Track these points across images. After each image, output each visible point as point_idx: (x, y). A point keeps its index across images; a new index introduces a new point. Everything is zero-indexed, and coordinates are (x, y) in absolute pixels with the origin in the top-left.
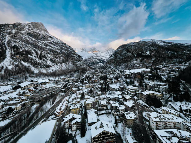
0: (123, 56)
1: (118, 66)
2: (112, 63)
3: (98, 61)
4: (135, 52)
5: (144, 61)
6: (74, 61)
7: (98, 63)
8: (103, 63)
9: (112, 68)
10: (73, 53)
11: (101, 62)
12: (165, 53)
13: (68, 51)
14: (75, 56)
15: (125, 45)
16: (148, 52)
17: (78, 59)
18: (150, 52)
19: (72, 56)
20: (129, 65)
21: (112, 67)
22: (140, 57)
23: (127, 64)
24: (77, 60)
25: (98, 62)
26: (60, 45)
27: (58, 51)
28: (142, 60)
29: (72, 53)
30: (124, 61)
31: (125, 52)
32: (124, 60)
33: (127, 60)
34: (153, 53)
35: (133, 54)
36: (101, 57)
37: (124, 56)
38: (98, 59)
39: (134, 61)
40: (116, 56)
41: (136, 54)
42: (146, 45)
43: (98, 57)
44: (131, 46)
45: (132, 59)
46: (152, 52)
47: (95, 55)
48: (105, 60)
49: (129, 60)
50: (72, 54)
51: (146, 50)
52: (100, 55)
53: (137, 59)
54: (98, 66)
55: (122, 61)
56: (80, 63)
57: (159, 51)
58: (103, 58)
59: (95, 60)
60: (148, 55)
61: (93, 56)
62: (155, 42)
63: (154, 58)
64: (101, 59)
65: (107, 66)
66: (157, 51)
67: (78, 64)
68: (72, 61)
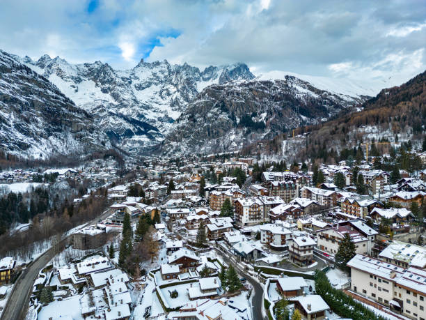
0: (209, 120)
1: (198, 147)
2: (185, 137)
3: (127, 126)
4: (239, 112)
5: (249, 136)
6: (79, 131)
7: (129, 133)
8: (150, 137)
9: (183, 152)
11: (140, 133)
12: (293, 119)
13: (48, 97)
14: (76, 114)
15: (219, 88)
16: (264, 115)
17: (86, 123)
18: (267, 115)
19: (65, 115)
20: (221, 143)
21: (185, 149)
22: (246, 126)
24: (85, 128)
25: (129, 130)
26: (13, 74)
27: (18, 97)
28: (245, 135)
29: (63, 105)
30: (211, 135)
31: (216, 109)
32: (212, 131)
33: (218, 132)
34: (271, 119)
35: (233, 118)
36: (137, 108)
37: (213, 121)
38: (126, 118)
39: (232, 134)
40: (195, 121)
41: (239, 117)
42: (264, 95)
43: (125, 106)
44: (232, 93)
45: (229, 129)
46: (271, 114)
47: (108, 97)
48: (154, 121)
49: (223, 132)
50: (64, 109)
51: (262, 107)
52: (133, 102)
53: (238, 130)
54: (130, 145)
55: (207, 133)
56: (98, 137)
57: (284, 114)
58: (146, 114)
59: (117, 122)
60: (262, 122)
61: (105, 105)
62: (290, 85)
63: (268, 131)
64: (137, 119)
65: (170, 145)
66: (280, 114)
67: (94, 140)
68: (72, 132)
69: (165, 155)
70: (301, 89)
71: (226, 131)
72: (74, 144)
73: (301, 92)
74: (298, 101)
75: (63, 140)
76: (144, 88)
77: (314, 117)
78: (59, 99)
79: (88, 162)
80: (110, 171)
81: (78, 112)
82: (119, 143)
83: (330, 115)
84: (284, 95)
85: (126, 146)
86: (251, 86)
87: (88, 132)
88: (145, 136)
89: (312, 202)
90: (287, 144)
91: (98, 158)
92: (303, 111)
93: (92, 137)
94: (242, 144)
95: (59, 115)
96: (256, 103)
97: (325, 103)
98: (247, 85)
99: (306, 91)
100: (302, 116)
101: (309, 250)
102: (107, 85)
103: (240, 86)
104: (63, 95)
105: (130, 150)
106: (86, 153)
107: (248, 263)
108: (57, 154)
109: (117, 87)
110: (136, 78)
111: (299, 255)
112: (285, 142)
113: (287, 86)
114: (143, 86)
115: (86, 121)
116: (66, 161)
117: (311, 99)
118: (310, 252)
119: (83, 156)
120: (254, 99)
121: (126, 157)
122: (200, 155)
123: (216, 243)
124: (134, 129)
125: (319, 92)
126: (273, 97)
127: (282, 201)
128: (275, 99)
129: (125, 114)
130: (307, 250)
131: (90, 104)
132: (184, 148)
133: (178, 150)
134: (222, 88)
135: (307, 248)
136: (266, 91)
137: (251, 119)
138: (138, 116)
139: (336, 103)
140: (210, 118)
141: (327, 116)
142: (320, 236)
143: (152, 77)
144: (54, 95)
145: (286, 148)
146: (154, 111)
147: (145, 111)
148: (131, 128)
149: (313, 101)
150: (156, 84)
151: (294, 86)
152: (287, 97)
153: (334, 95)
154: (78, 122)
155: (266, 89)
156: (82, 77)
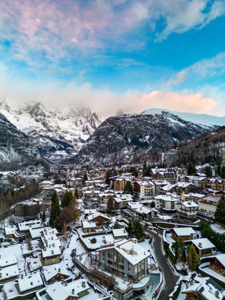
0: (109, 140)
1: (101, 158)
2: (92, 152)
3: (52, 144)
4: (130, 135)
5: (137, 151)
6: (18, 146)
7: (53, 150)
8: (68, 152)
9: (91, 162)
10: (10, 129)
11: (60, 149)
14: (17, 135)
15: (117, 119)
16: (148, 137)
17: (24, 141)
18: (150, 137)
19: (10, 135)
20: (118, 155)
22: (135, 145)
23: (116, 155)
24: (23, 145)
28: (135, 150)
29: (8, 129)
30: (111, 150)
31: (114, 133)
32: (112, 148)
33: (115, 148)
34: (152, 140)
35: (126, 139)
36: (59, 132)
37: (112, 141)
38: (51, 139)
39: (125, 150)
41: (130, 138)
42: (149, 124)
43: (51, 131)
44: (125, 122)
45: (124, 146)
46: (153, 137)
47: (39, 124)
48: (71, 142)
49: (119, 148)
50: (9, 131)
51: (146, 132)
52: (57, 128)
53: (130, 147)
54: (53, 157)
55: (108, 149)
56: (31, 151)
57: (162, 137)
58: (65, 136)
59: (45, 142)
60: (146, 142)
61: (37, 130)
62: (165, 118)
63: (151, 148)
64: (59, 140)
65: (82, 157)
66: (159, 137)
67: (29, 152)
68: (13, 147)
69: (77, 164)
70: (172, 120)
71: (121, 148)
72: (15, 155)
73: (173, 122)
74: (171, 128)
75: (7, 152)
76: (65, 119)
77: (182, 139)
78: (6, 124)
79: (24, 167)
80: (39, 174)
81: (18, 133)
82: (46, 156)
83: (193, 138)
84: (161, 124)
85: (51, 158)
86: (138, 118)
87: (25, 147)
88: (64, 151)
89: (189, 184)
90: (165, 155)
91: (31, 165)
92: (175, 135)
93: (28, 150)
94: (132, 156)
95: (5, 135)
96: (142, 129)
97: (190, 130)
98: (136, 117)
99: (176, 122)
100: (174, 138)
101: (194, 211)
102: (39, 117)
103: (131, 118)
104: (9, 122)
105: (54, 161)
106: (23, 162)
107: (147, 221)
108: (2, 162)
109: (47, 118)
110: (60, 113)
111: (186, 215)
112: (163, 154)
113: (163, 118)
114: (64, 118)
115: (24, 139)
116: (8, 167)
117: (180, 127)
118: (194, 212)
119: (20, 164)
120: (141, 126)
121: (51, 165)
122: (103, 164)
123: (122, 211)
124: (57, 147)
125: (185, 122)
126: (154, 125)
127: (168, 183)
128: (155, 126)
129: (51, 136)
130: (192, 211)
131: (27, 129)
132: (91, 159)
133: (88, 160)
134: (119, 119)
135: (192, 209)
136: (149, 121)
137: (138, 140)
138: (60, 138)
139: (198, 130)
140: (111, 139)
141: (191, 139)
142: (200, 201)
143: (70, 112)
144: (3, 121)
145: (164, 157)
146: (71, 135)
147: (65, 135)
148: (55, 146)
149: (181, 128)
150: (73, 117)
151: (168, 118)
152: (163, 125)
153: (196, 125)
154: (18, 140)
155: (149, 120)
156: (22, 111)
